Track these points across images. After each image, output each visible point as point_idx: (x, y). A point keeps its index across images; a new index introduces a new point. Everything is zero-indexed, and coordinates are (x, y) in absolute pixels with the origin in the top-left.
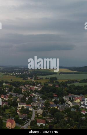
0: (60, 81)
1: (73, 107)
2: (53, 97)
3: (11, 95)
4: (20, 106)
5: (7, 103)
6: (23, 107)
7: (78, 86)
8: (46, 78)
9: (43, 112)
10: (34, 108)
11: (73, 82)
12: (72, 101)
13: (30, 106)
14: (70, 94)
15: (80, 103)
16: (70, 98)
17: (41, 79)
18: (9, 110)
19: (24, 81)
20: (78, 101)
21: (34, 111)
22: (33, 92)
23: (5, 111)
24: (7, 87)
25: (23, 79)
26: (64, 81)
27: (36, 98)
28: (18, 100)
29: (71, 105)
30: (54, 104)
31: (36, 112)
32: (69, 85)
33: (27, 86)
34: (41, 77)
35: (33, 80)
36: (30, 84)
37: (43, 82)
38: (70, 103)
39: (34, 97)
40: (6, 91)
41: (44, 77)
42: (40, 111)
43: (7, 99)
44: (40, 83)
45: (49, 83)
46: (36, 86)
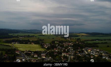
0: (82, 40)
1: (87, 54)
2: (78, 49)
3: (59, 48)
4: (63, 54)
5: (57, 53)
6: (64, 55)
7: (90, 43)
8: (75, 39)
9: (74, 57)
10: (70, 55)
11: (87, 41)
12: (87, 51)
13: (68, 54)
14: (86, 47)
15: (90, 52)
16: (86, 50)
17: (73, 39)
18: (58, 56)
19: (65, 40)
20: (90, 51)
21: (69, 57)
22: (69, 46)
23: (56, 57)
24: (57, 43)
25: (65, 39)
26: (83, 40)
27: (71, 49)
28: (62, 51)
29: (86, 53)
30: (78, 53)
31: (70, 57)
32: (85, 42)
33: (66, 43)
34: (73, 38)
35: (69, 40)
36: (68, 42)
37: (74, 40)
38: (86, 52)
39: (70, 49)
40: (57, 46)
41: (74, 38)
42: (72, 57)
43: (57, 51)
44: (73, 42)
45: (76, 41)
46: (71, 43)
